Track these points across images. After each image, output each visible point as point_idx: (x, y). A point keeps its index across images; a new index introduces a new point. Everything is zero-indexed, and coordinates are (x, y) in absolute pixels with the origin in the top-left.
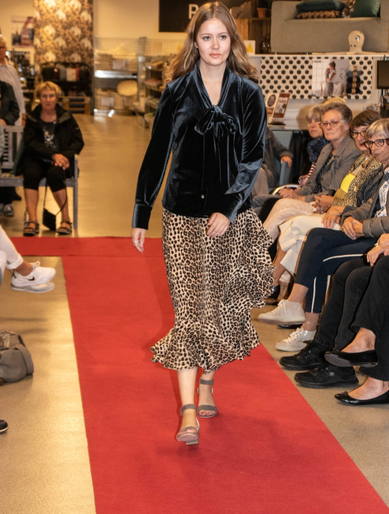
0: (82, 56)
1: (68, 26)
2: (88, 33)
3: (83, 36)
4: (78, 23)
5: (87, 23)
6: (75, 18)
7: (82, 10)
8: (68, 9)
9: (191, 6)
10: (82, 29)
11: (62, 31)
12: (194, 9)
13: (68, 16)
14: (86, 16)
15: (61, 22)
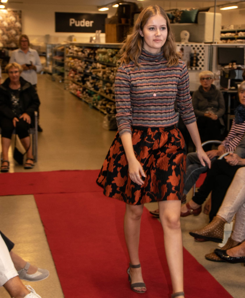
0: (16, 44)
1: (9, 29)
2: (19, 33)
3: (17, 34)
4: (14, 28)
5: (18, 28)
6: (12, 25)
7: (16, 21)
8: (9, 21)
9: (71, 19)
10: (16, 31)
11: (6, 32)
12: (72, 21)
13: (9, 24)
14: (18, 24)
15: (5, 27)
